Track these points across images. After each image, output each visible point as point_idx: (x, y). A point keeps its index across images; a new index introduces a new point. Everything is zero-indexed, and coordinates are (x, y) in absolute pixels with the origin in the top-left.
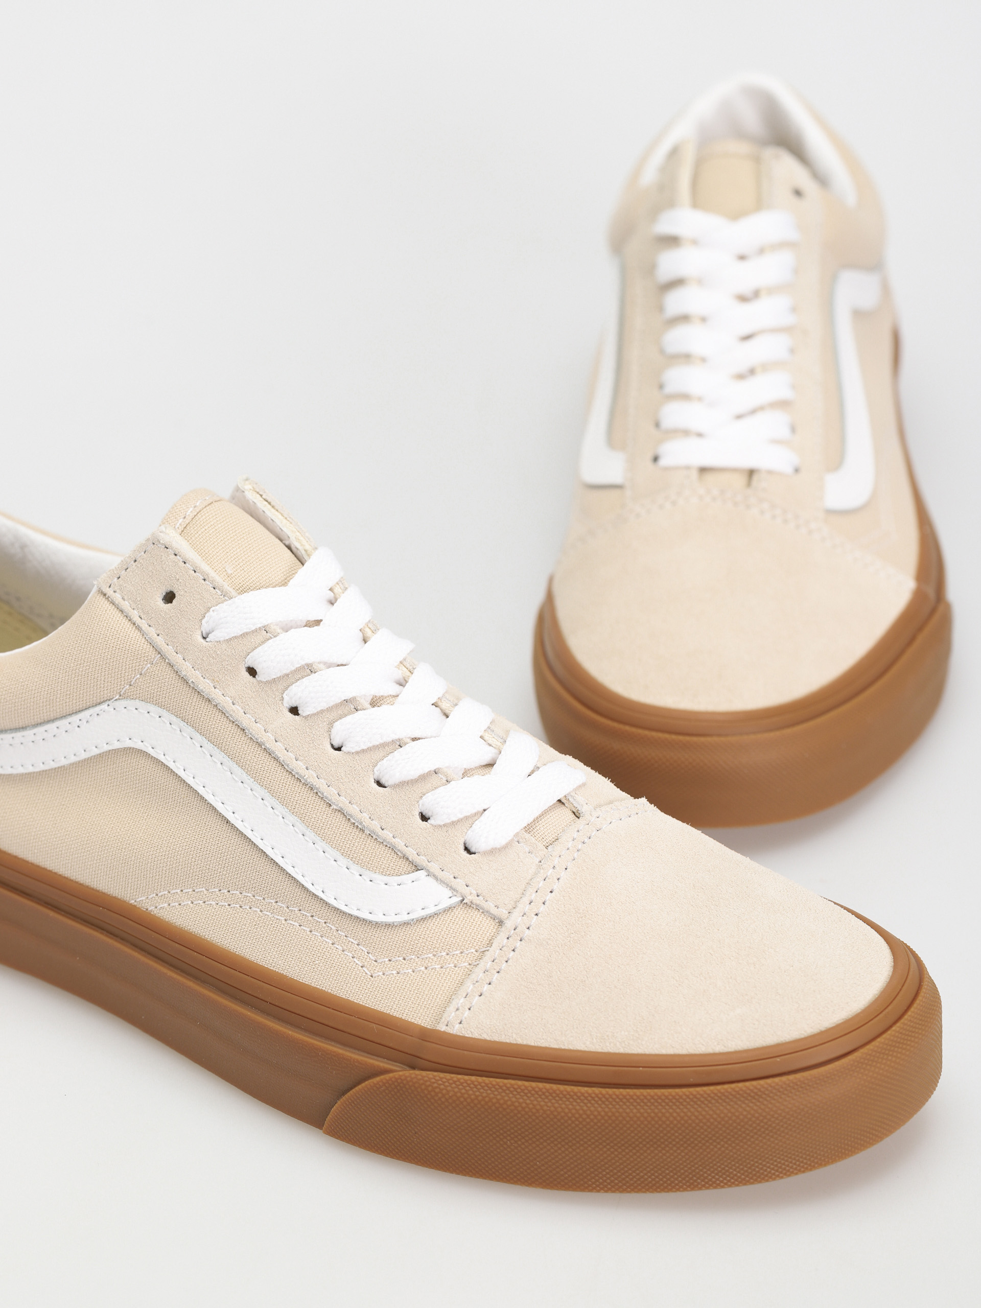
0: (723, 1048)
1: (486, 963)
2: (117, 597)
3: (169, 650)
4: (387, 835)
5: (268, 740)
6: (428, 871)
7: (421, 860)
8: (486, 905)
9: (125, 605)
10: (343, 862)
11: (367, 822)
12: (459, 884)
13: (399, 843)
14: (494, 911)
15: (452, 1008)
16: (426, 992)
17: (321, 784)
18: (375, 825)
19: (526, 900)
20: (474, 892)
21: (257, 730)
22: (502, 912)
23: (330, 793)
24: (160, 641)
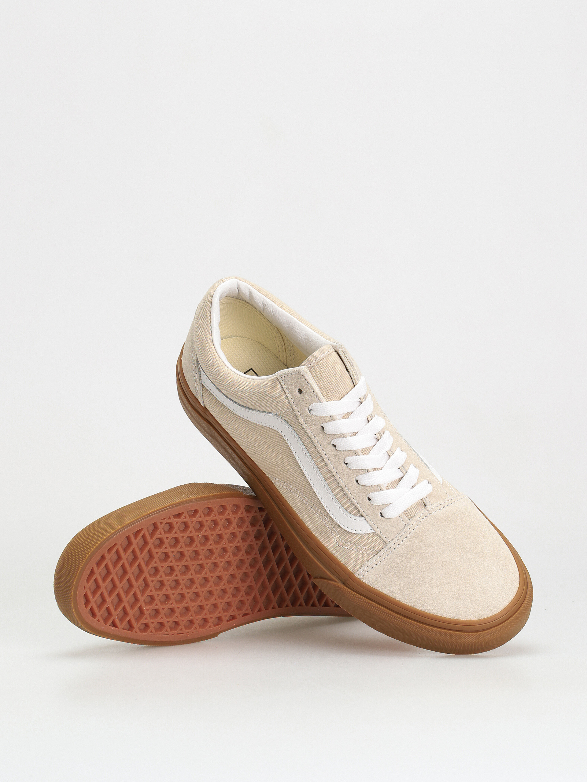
0: (446, 615)
1: (377, 557)
2: (283, 383)
3: (296, 410)
4: (355, 502)
5: (323, 453)
6: (365, 518)
7: (364, 514)
8: (381, 536)
9: (285, 387)
10: (338, 505)
11: (349, 495)
12: (375, 527)
13: (358, 506)
14: (385, 539)
15: (361, 570)
16: (355, 560)
17: (337, 476)
18: (352, 497)
19: (396, 539)
20: (379, 531)
21: (320, 449)
22: (387, 541)
23: (339, 480)
24: (294, 405)
